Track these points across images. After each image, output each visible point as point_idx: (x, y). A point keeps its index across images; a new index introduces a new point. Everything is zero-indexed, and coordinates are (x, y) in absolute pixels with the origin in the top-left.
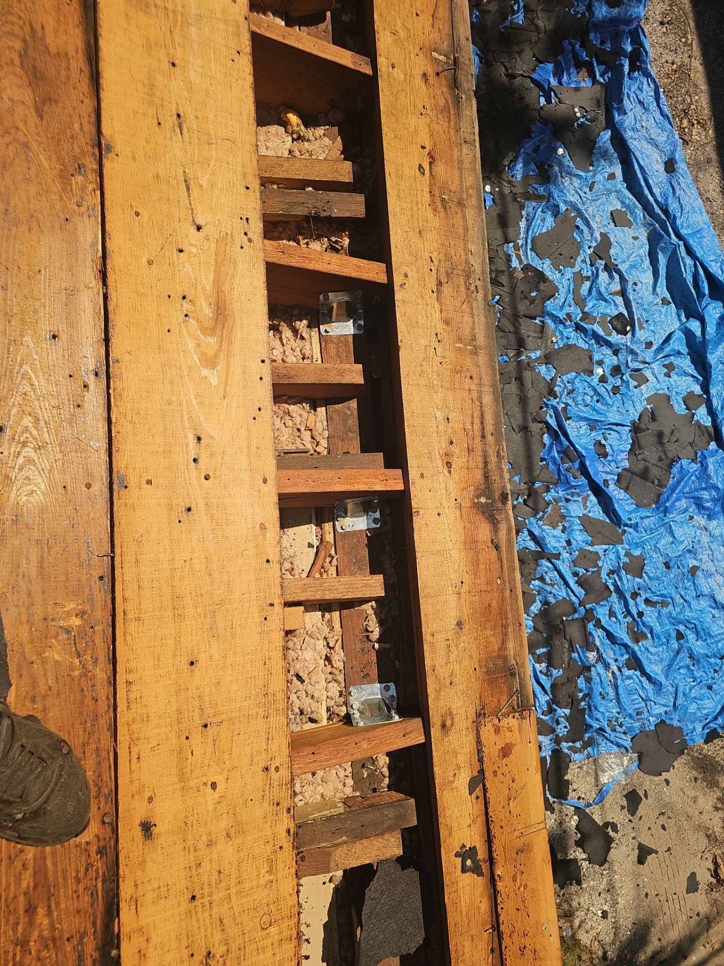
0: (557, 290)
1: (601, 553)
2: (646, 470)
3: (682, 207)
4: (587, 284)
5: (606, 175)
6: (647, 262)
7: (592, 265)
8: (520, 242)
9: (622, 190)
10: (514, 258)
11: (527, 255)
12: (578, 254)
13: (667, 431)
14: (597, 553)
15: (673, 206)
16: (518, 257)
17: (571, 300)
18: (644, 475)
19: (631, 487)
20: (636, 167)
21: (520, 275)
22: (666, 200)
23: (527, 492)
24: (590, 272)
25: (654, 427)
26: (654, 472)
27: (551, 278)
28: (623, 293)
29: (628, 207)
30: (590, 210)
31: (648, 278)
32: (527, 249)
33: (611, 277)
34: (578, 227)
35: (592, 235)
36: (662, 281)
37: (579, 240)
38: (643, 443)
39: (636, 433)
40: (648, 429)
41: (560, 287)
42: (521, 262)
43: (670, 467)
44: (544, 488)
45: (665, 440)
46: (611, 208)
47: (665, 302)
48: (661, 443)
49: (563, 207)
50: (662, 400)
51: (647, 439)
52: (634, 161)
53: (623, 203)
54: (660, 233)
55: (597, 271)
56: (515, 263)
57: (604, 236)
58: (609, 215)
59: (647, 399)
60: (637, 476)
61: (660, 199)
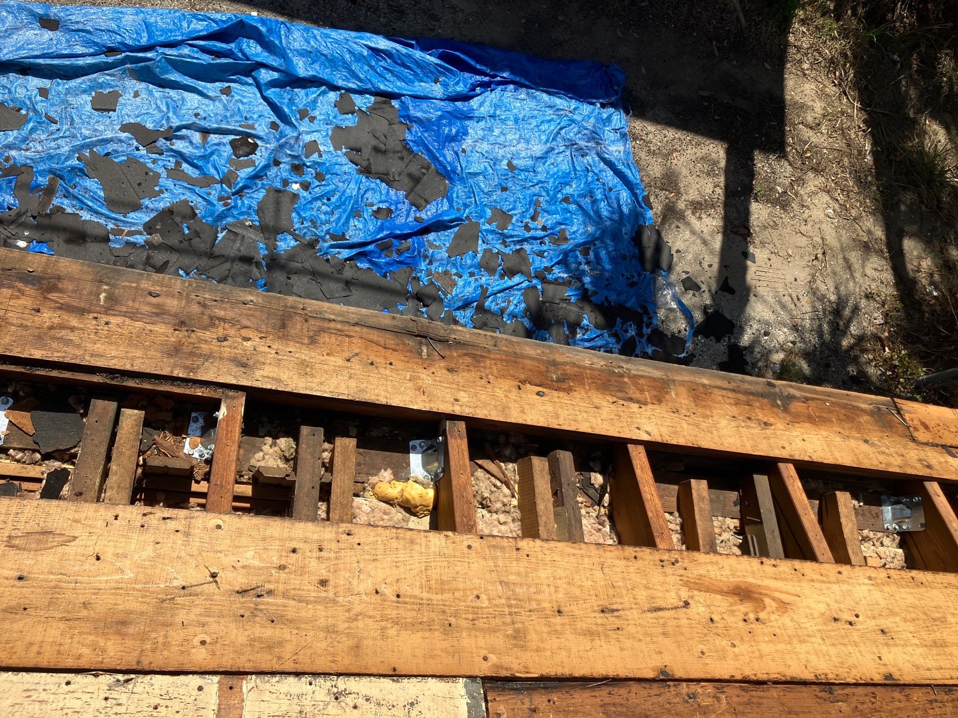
0: (186, 202)
1: (485, 246)
2: (410, 176)
3: (109, 31)
4: (185, 166)
5: (39, 98)
6: (172, 93)
7: (161, 154)
8: (110, 226)
9: (67, 86)
10: (131, 239)
11: (131, 223)
12: (144, 164)
13: (374, 142)
14: (485, 251)
15: (106, 40)
16: (131, 233)
17: (202, 190)
18: (416, 180)
19: (426, 196)
20: (41, 61)
21: (157, 238)
22: (96, 44)
23: (416, 302)
24: (171, 159)
25: (367, 152)
26: (414, 169)
27: (168, 205)
28: (205, 132)
29: (91, 88)
30: (86, 132)
31: (192, 99)
32: (123, 221)
33: (182, 138)
34: (108, 154)
35: (121, 141)
36: (200, 85)
37: (124, 158)
38: (382, 169)
39: (370, 173)
40: (368, 160)
41: (183, 198)
42: (140, 233)
43: (410, 151)
44: (415, 283)
45: (382, 147)
46: (89, 107)
47: (227, 91)
48: (385, 152)
49: (74, 162)
50: (339, 135)
51: (379, 164)
52: (31, 60)
53: (84, 92)
54: (142, 67)
55: (173, 150)
56: (140, 239)
57: (125, 128)
58: (96, 113)
59: (336, 149)
60: (415, 186)
61: (92, 50)
